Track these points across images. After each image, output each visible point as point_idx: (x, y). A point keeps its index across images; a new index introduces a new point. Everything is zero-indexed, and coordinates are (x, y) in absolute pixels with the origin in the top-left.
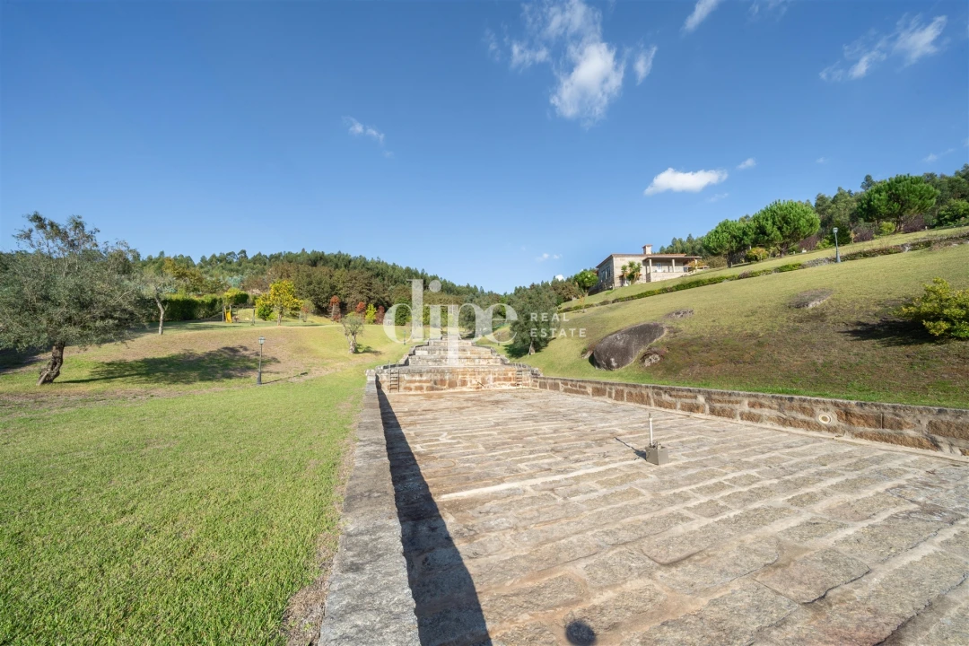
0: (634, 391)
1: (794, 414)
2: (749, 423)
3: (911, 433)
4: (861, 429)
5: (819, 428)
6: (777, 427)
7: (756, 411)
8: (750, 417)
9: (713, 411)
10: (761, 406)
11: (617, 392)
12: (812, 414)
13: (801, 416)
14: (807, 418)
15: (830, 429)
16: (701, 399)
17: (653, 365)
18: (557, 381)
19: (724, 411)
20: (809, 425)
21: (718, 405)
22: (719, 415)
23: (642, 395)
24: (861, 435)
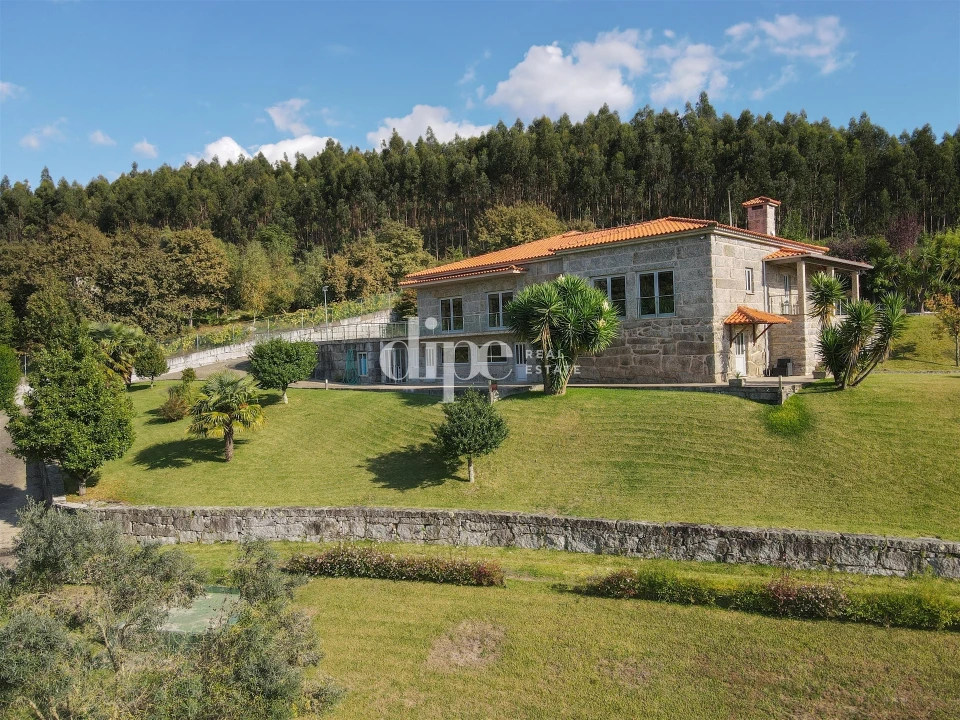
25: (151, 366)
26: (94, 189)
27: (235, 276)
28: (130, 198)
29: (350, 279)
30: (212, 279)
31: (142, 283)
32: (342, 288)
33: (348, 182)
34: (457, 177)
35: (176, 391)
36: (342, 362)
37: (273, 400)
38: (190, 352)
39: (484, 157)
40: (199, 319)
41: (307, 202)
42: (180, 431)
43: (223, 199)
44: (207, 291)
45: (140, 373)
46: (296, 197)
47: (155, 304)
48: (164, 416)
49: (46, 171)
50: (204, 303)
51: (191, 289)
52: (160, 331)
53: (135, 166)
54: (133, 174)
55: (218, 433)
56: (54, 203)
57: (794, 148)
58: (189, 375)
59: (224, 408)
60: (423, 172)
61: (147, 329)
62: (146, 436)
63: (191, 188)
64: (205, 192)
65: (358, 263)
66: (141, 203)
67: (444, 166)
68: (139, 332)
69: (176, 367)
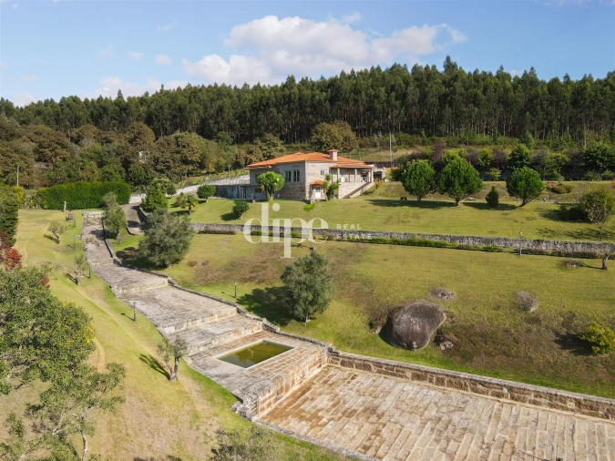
0: (452, 380)
1: (557, 402)
2: (534, 406)
3: (601, 412)
4: (584, 410)
5: (567, 409)
6: (548, 409)
7: (538, 399)
8: (534, 403)
9: (512, 398)
10: (541, 397)
11: (438, 379)
12: (565, 403)
13: (560, 404)
14: (562, 405)
15: (572, 410)
16: (505, 390)
17: (447, 349)
18: (369, 363)
19: (519, 398)
20: (563, 408)
21: (516, 395)
22: (516, 400)
23: (461, 384)
24: (583, 413)
25: (171, 191)
26: (142, 101)
27: (203, 157)
28: (161, 107)
29: (246, 159)
30: (194, 159)
31: (168, 162)
32: (243, 162)
33: (264, 103)
34: (315, 102)
35: (178, 199)
36: (229, 192)
37: (205, 202)
38: (185, 187)
39: (329, 93)
40: (190, 174)
41: (245, 112)
42: (179, 209)
43: (206, 108)
44: (192, 163)
45: (168, 194)
46: (239, 110)
47: (173, 169)
48: (175, 205)
49: (120, 91)
50: (191, 167)
51: (185, 162)
52: (174, 179)
53: (163, 86)
54: (162, 91)
55: (187, 208)
56: (125, 110)
57: (480, 92)
58: (182, 194)
59: (189, 202)
60: (299, 99)
61: (170, 178)
62: (171, 210)
63: (190, 102)
64: (197, 106)
65: (251, 153)
66: (166, 111)
67: (309, 97)
68: (168, 180)
69: (179, 192)
